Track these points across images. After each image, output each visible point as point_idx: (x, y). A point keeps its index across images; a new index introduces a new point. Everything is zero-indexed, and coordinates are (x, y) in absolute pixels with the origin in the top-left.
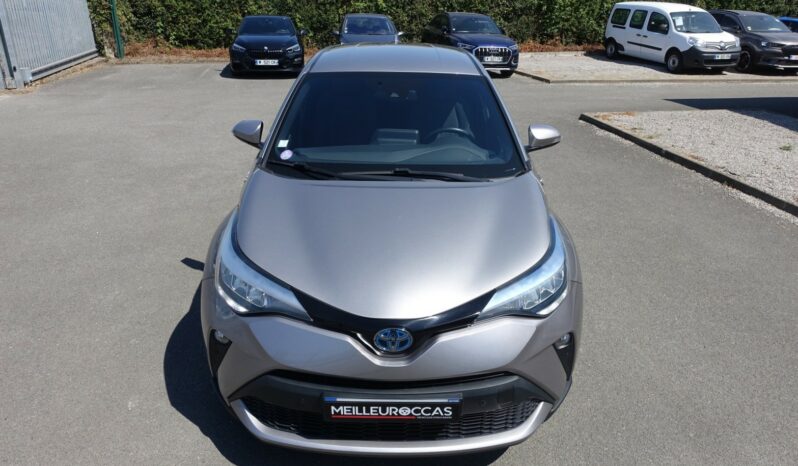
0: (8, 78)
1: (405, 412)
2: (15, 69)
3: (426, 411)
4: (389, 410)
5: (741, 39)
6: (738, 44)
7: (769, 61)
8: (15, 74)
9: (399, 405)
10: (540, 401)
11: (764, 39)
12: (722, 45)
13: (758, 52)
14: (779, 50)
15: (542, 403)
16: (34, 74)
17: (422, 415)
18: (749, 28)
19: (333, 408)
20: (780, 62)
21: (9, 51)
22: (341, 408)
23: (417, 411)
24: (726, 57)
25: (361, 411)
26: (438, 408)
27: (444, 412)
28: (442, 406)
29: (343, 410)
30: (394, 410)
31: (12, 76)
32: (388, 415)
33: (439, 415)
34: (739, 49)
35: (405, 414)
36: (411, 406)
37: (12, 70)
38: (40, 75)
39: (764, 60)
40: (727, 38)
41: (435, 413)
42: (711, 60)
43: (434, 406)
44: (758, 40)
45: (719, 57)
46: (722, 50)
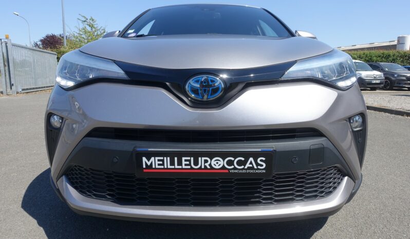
0: (9, 89)
1: (218, 163)
2: (13, 85)
3: (239, 163)
4: (201, 160)
5: (384, 74)
6: (383, 76)
7: (400, 84)
8: (13, 87)
9: (211, 155)
10: (344, 176)
11: (396, 73)
12: (375, 76)
13: (394, 80)
14: (404, 78)
15: (346, 178)
16: (23, 90)
17: (235, 168)
18: (387, 69)
19: (144, 159)
20: (406, 84)
21: (11, 76)
22: (152, 159)
23: (230, 163)
24: (378, 82)
25: (172, 163)
26: (251, 159)
27: (258, 164)
28: (256, 155)
29: (155, 162)
30: (206, 161)
31: (11, 88)
32: (200, 168)
33: (252, 168)
34: (384, 78)
35: (217, 167)
36: (223, 155)
37: (12, 85)
38: (27, 91)
39: (397, 83)
40: (376, 73)
41: (248, 165)
42: (370, 84)
43: (247, 155)
44: (393, 75)
45: (374, 82)
46: (375, 78)
